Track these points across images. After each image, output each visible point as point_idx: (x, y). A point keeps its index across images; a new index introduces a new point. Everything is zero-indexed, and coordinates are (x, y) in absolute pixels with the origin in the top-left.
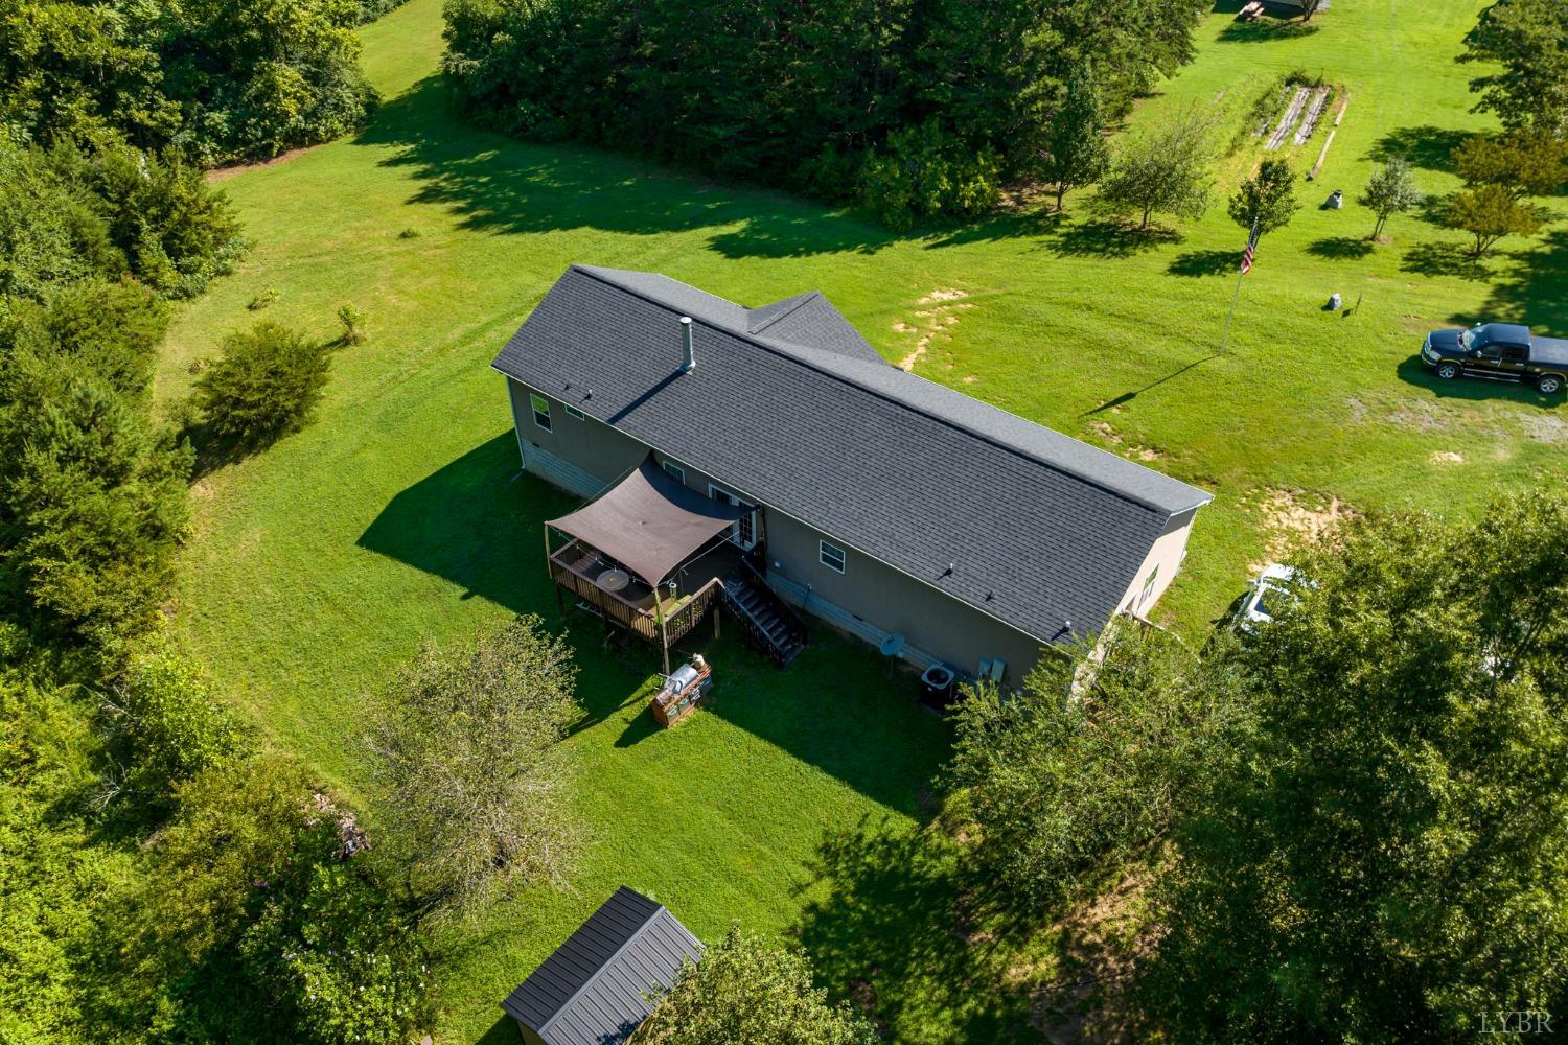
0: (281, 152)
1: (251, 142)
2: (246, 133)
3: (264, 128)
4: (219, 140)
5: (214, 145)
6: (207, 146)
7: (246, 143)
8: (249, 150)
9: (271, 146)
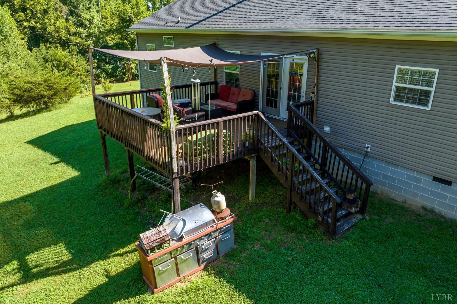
0: (127, 81)
1: (118, 76)
2: (117, 73)
3: (123, 72)
4: (107, 74)
5: (105, 75)
6: (103, 75)
7: (116, 76)
8: (116, 79)
9: (124, 78)
